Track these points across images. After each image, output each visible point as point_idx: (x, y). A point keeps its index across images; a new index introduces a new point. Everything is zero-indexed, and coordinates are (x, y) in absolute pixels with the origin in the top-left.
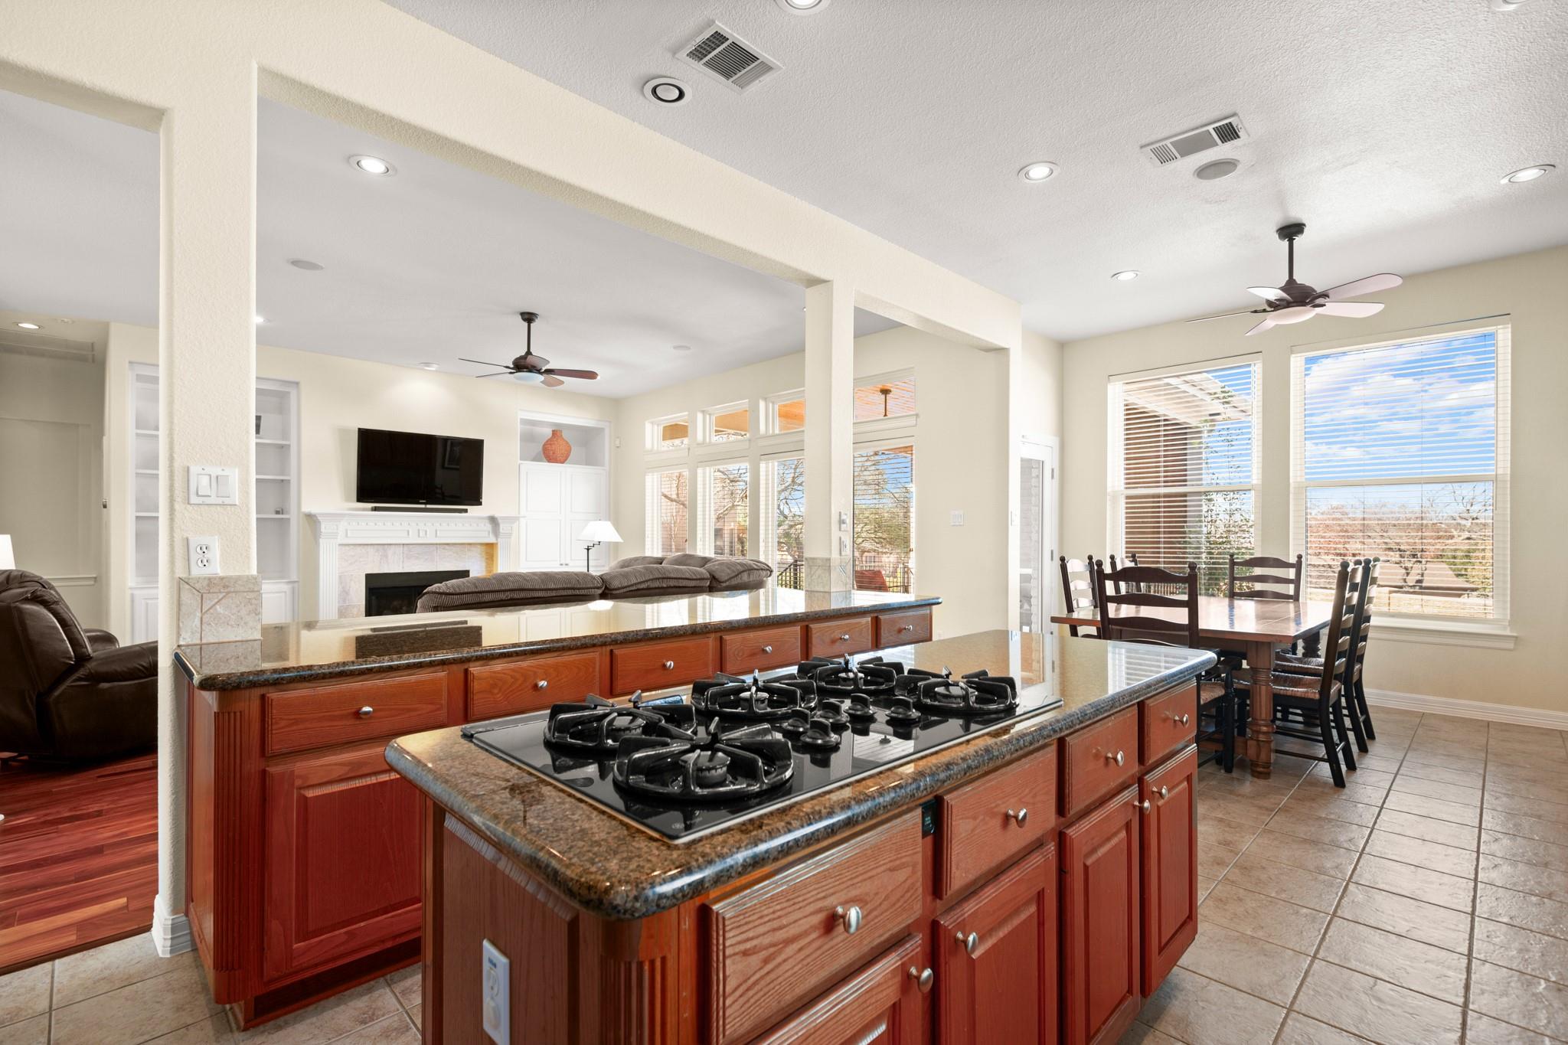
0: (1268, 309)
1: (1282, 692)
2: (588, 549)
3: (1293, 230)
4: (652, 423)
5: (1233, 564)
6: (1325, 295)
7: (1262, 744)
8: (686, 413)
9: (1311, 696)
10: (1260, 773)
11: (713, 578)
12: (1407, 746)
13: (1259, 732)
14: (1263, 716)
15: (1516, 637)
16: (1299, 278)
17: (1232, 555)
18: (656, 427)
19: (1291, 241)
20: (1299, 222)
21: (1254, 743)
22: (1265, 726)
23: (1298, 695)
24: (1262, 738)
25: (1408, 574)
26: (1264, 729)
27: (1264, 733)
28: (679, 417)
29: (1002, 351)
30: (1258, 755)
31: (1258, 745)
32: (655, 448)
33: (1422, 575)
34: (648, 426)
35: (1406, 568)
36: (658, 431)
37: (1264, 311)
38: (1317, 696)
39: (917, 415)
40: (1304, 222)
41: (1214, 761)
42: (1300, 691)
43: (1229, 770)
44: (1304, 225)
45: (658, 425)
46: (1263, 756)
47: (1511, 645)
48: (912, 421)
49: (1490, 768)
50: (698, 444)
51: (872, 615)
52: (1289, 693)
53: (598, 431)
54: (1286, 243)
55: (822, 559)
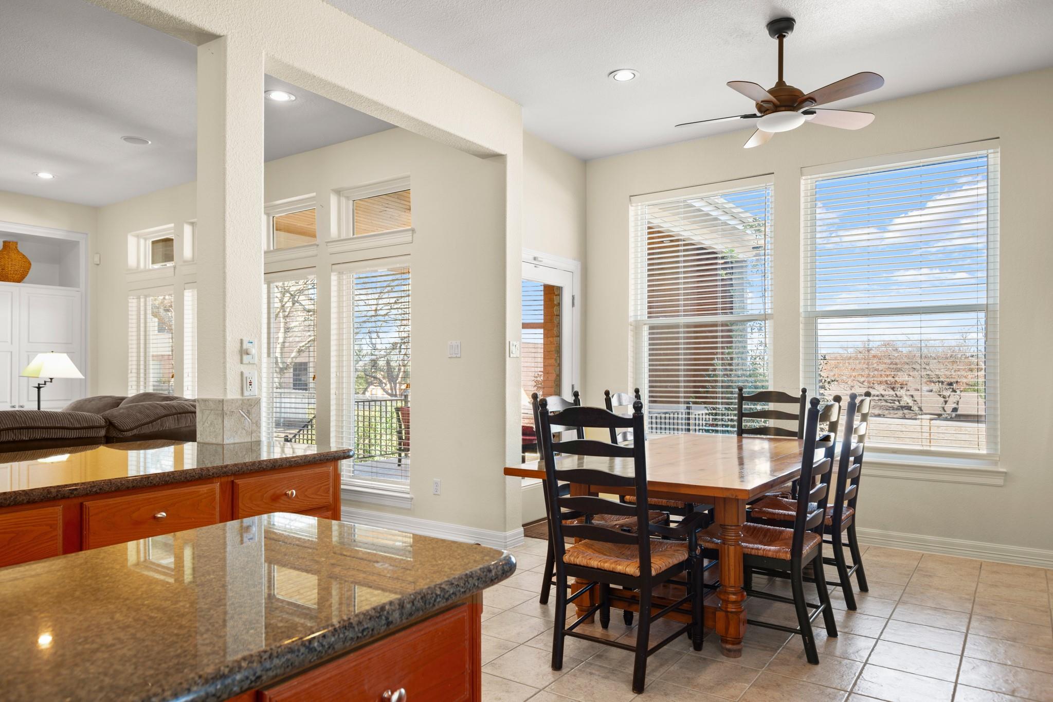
0: (759, 114)
1: (753, 552)
2: (39, 388)
3: (783, 25)
4: (138, 237)
5: (742, 398)
6: (811, 99)
7: (730, 615)
8: (172, 225)
9: (782, 556)
10: (729, 650)
11: (110, 424)
12: (897, 598)
13: (727, 602)
14: (732, 582)
15: (1006, 473)
16: (789, 81)
17: (741, 389)
18: (142, 241)
19: (781, 38)
20: (788, 16)
21: (722, 614)
22: (734, 594)
23: (770, 555)
24: (731, 608)
25: (946, 402)
26: (733, 597)
27: (734, 602)
28: (164, 230)
29: (497, 158)
30: (727, 629)
31: (727, 617)
32: (142, 266)
33: (958, 404)
34: (132, 241)
35: (944, 397)
36: (146, 248)
37: (754, 116)
38: (789, 557)
39: (413, 230)
40: (793, 16)
41: (686, 634)
42: (771, 549)
43: (698, 647)
44: (794, 20)
45: (145, 239)
46: (732, 630)
47: (999, 481)
48: (407, 237)
49: (974, 624)
50: (185, 262)
51: (224, 480)
52: (761, 553)
53: (69, 246)
54: (776, 41)
55: (214, 401)
